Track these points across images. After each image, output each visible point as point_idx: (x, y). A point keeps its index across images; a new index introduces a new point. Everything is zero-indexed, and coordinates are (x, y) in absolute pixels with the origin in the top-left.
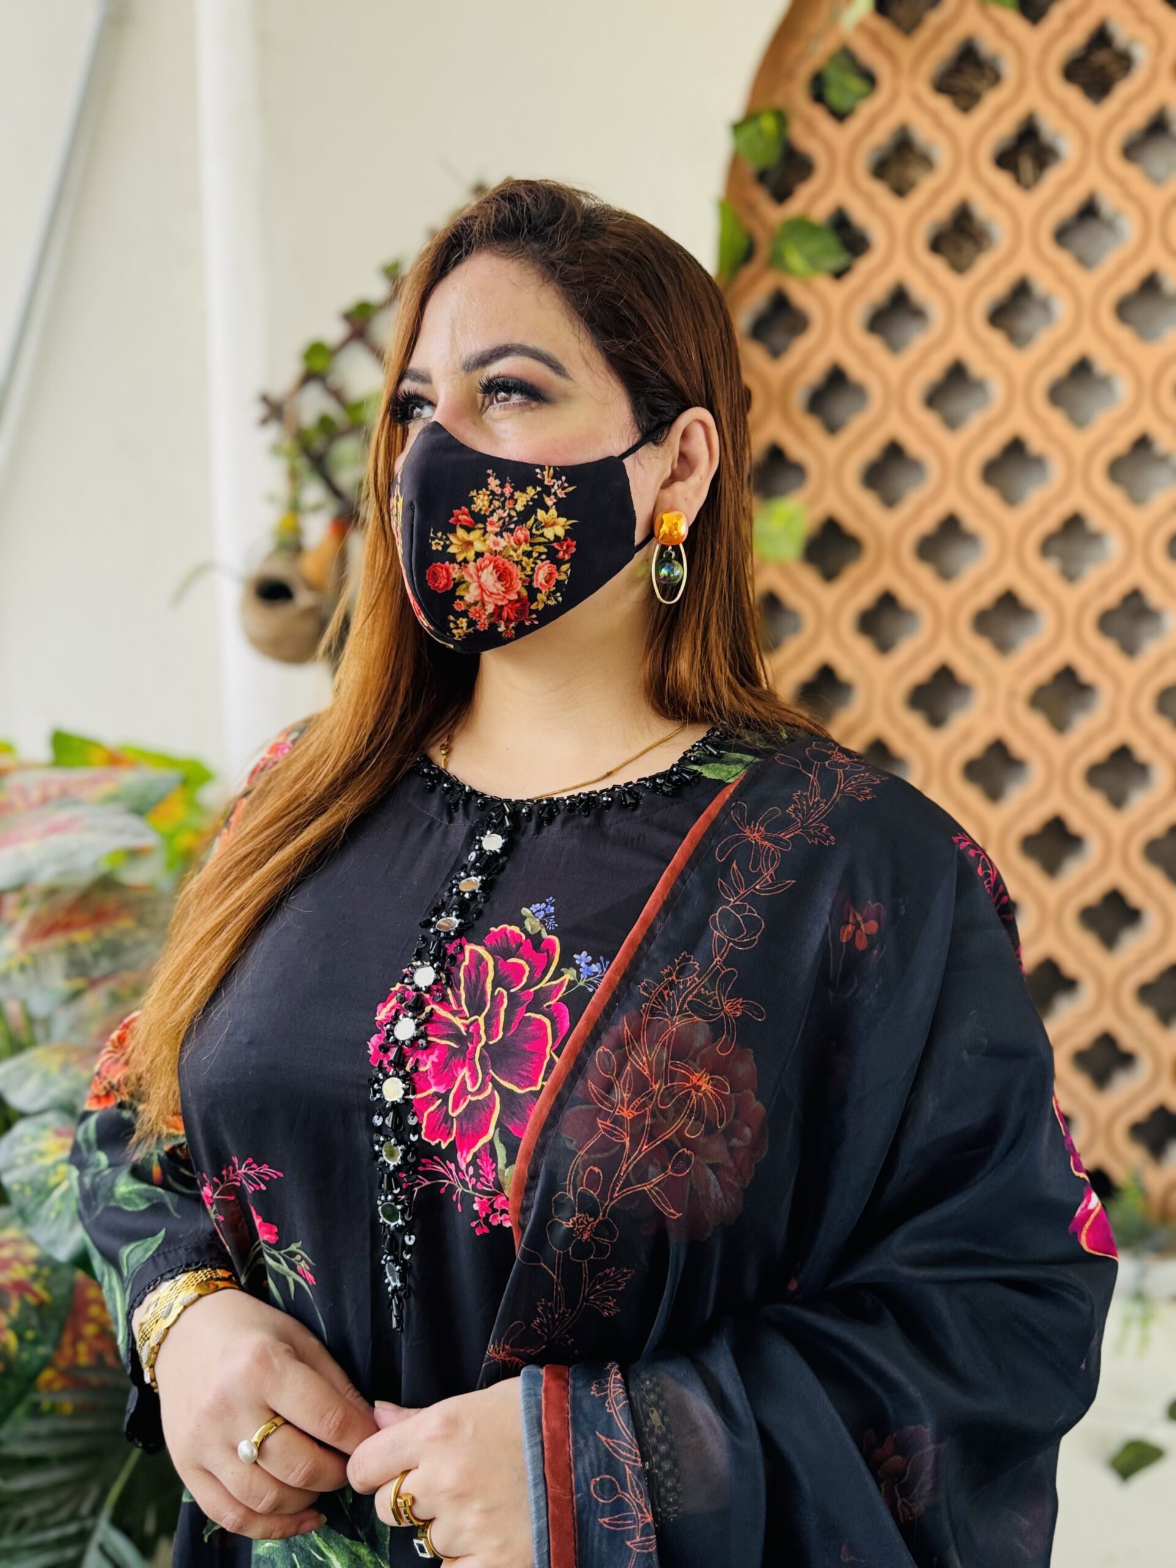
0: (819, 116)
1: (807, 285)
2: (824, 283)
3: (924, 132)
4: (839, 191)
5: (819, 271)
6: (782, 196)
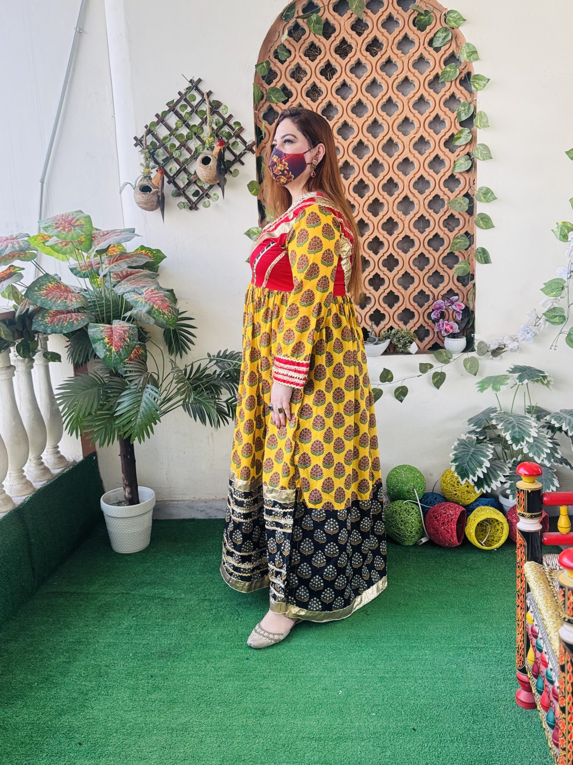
0: (276, 61)
1: (277, 105)
2: (281, 104)
3: (303, 65)
4: (283, 81)
5: (280, 102)
6: (269, 83)
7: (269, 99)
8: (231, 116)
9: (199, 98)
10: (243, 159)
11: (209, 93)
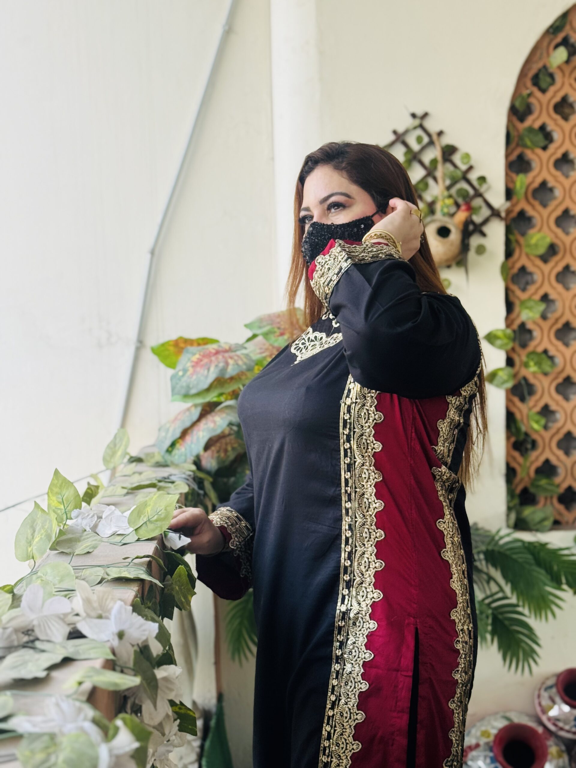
0: (535, 90)
1: (533, 152)
2: (539, 151)
3: (572, 97)
4: (544, 119)
5: (537, 146)
6: (522, 119)
7: (521, 143)
8: (471, 168)
9: (426, 139)
10: (485, 229)
11: (440, 134)
